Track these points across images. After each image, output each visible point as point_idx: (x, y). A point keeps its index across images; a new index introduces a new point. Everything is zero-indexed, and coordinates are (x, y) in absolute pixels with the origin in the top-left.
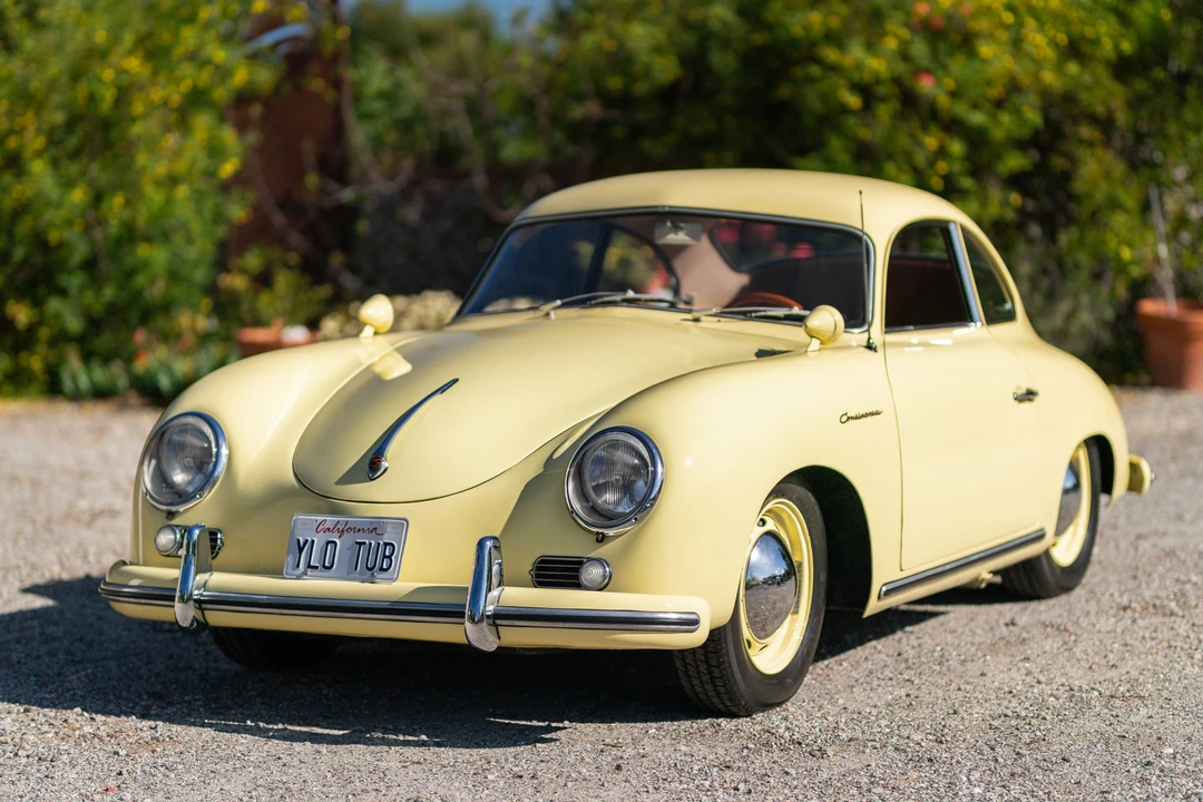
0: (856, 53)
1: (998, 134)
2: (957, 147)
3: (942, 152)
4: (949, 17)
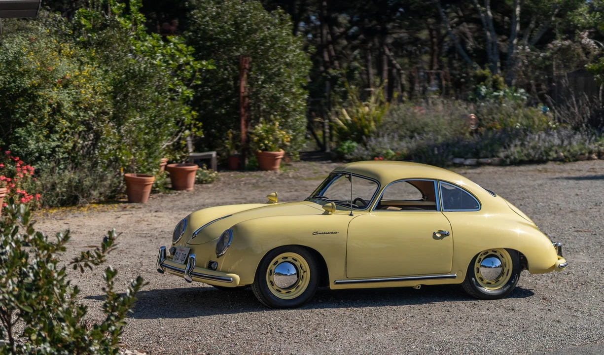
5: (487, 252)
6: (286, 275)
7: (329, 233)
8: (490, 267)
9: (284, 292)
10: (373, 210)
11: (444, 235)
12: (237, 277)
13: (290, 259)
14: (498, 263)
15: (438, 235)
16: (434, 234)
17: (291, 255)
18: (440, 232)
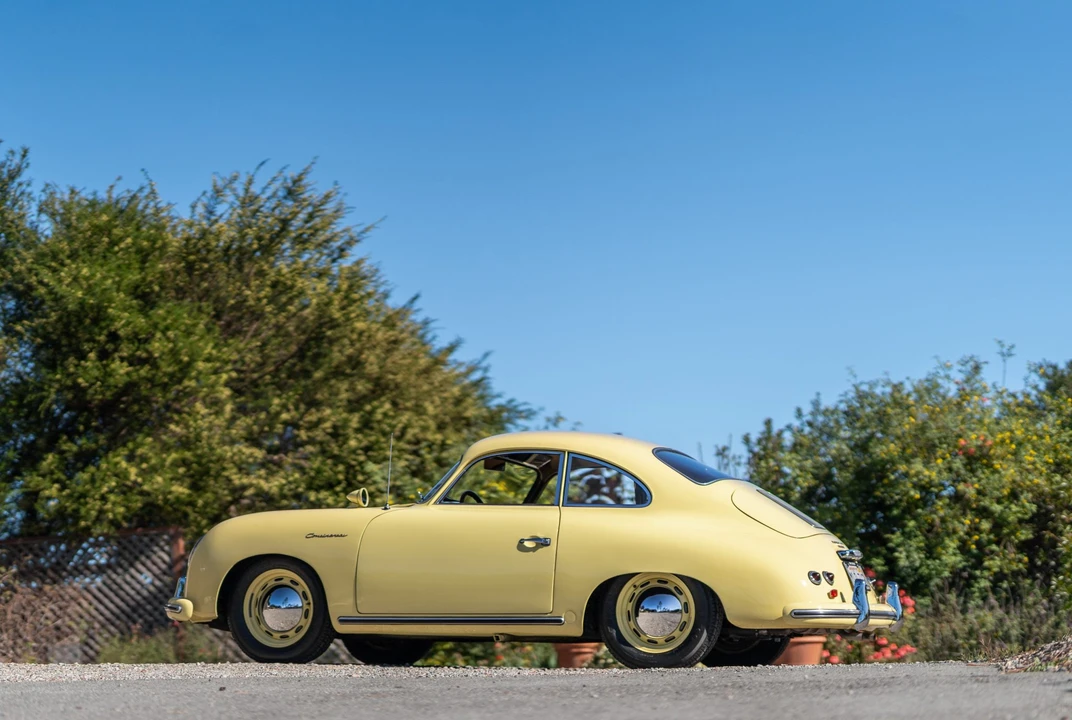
0: (917, 465)
1: (1012, 518)
2: (986, 525)
3: (975, 529)
4: (980, 448)
5: (648, 583)
6: (279, 607)
7: (332, 536)
8: (653, 611)
9: (277, 635)
10: (435, 503)
11: (542, 543)
12: (188, 604)
13: (286, 582)
14: (674, 604)
15: (528, 544)
16: (521, 542)
17: (287, 575)
18: (534, 539)
